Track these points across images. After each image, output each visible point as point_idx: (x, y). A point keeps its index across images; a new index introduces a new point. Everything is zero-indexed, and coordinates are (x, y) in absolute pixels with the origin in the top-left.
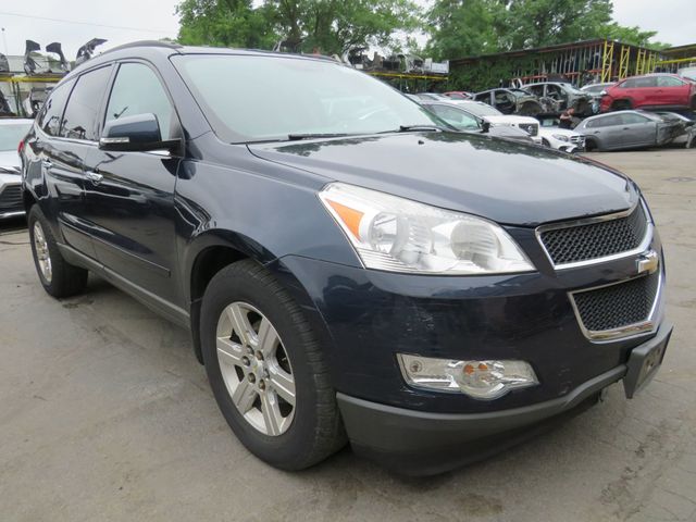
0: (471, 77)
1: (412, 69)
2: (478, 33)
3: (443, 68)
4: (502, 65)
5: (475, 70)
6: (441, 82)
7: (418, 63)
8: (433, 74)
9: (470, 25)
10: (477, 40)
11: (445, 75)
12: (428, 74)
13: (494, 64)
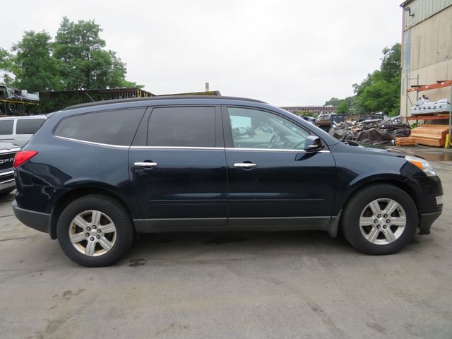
0: (54, 104)
1: (13, 96)
2: (52, 76)
3: (35, 97)
4: (77, 98)
5: (57, 100)
6: (34, 106)
7: (18, 93)
8: (29, 101)
9: (46, 70)
10: (53, 80)
11: (37, 102)
12: (25, 100)
13: (70, 97)
